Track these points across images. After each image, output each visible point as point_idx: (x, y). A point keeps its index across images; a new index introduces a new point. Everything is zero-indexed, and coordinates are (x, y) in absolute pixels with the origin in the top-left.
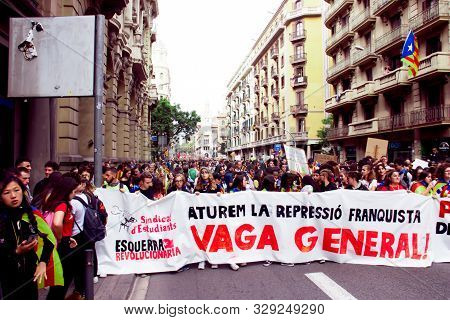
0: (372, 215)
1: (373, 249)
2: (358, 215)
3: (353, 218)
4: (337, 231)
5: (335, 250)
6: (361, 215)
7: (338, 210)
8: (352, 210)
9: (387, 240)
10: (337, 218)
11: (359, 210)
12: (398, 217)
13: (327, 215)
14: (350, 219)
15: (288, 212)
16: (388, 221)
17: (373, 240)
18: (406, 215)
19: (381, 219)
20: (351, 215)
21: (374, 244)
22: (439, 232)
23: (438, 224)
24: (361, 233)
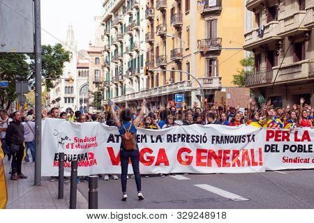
0: (227, 139)
1: (228, 161)
2: (217, 140)
3: (215, 141)
4: (205, 151)
5: (204, 164)
6: (220, 139)
7: (205, 136)
8: (213, 136)
10: (204, 142)
11: (217, 137)
12: (242, 139)
13: (198, 140)
14: (213, 143)
15: (174, 139)
16: (236, 142)
17: (228, 155)
18: (246, 139)
19: (232, 142)
20: (213, 140)
21: (228, 158)
22: (266, 151)
23: (266, 146)
24: (220, 152)
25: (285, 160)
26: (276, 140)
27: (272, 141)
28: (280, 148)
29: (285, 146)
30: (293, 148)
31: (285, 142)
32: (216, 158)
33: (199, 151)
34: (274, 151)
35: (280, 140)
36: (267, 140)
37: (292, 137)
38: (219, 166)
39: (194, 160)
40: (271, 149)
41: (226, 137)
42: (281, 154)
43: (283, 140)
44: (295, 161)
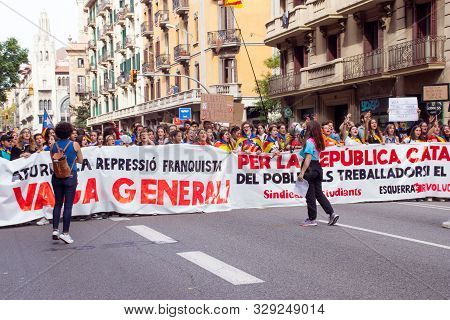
0: (184, 165)
1: (186, 197)
2: (170, 166)
3: (167, 168)
4: (153, 182)
6: (174, 166)
7: (153, 161)
8: (165, 161)
9: (198, 188)
10: (153, 170)
11: (172, 161)
12: (206, 167)
13: (143, 166)
14: (164, 170)
16: (197, 171)
17: (186, 188)
18: (212, 165)
19: (191, 170)
20: (165, 166)
21: (187, 193)
22: (239, 182)
23: (238, 175)
24: (174, 182)
25: (268, 195)
26: (252, 167)
27: (247, 169)
29: (265, 175)
31: (264, 170)
32: (169, 191)
33: (145, 183)
34: (250, 183)
35: (257, 167)
36: (240, 167)
37: (273, 164)
38: (174, 203)
40: (247, 179)
41: (182, 162)
42: (262, 187)
43: (261, 167)
44: (283, 195)
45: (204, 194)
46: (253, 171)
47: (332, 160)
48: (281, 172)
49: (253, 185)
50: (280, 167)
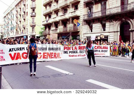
0: (53, 49)
1: (52, 56)
4: (46, 53)
5: (45, 58)
7: (46, 48)
9: (55, 54)
10: (46, 50)
11: (50, 48)
12: (57, 49)
14: (48, 50)
16: (55, 50)
18: (59, 49)
21: (53, 55)
22: (64, 53)
23: (64, 51)
24: (50, 53)
25: (70, 56)
26: (67, 50)
27: (66, 50)
28: (68, 52)
30: (72, 52)
31: (70, 50)
32: (49, 56)
33: (44, 53)
36: (64, 49)
37: (71, 49)
38: (50, 58)
39: (42, 56)
40: (66, 52)
42: (69, 54)
44: (73, 56)
45: (56, 56)
46: (67, 51)
47: (84, 48)
48: (73, 51)
49: (67, 54)
50: (73, 49)
